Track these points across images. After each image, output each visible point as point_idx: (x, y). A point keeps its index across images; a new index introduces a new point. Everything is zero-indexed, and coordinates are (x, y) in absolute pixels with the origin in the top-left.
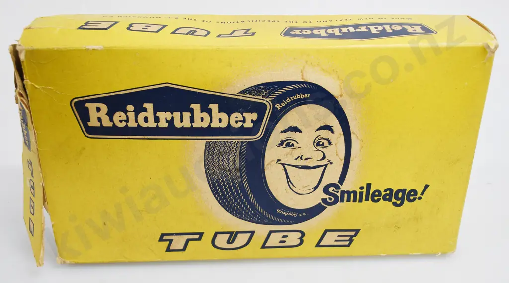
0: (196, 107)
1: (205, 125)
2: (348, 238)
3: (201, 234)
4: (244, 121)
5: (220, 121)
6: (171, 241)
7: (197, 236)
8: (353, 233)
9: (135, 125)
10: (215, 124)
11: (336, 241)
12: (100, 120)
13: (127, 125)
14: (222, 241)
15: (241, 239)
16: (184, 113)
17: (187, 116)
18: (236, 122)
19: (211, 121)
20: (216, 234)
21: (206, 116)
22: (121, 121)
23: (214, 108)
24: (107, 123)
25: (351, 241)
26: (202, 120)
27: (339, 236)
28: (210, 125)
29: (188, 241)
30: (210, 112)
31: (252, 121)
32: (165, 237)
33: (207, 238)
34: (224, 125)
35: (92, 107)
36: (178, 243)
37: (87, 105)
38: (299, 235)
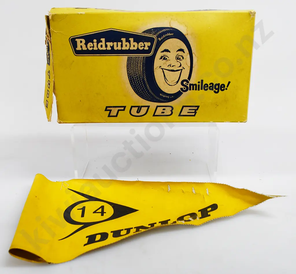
0: (124, 40)
1: (127, 48)
2: (194, 111)
3: (125, 107)
4: (144, 46)
5: (134, 46)
6: (110, 111)
7: (123, 108)
8: (196, 108)
9: (97, 49)
10: (132, 48)
11: (188, 112)
12: (81, 47)
13: (93, 49)
14: (134, 111)
15: (143, 110)
16: (118, 43)
17: (119, 44)
18: (141, 47)
19: (130, 47)
20: (132, 107)
21: (128, 44)
22: (91, 47)
23: (131, 40)
24: (84, 48)
25: (195, 113)
26: (126, 46)
27: (189, 110)
28: (129, 48)
29: (119, 110)
30: (129, 42)
31: (148, 46)
32: (108, 109)
33: (128, 109)
34: (135, 48)
35: (78, 41)
36: (114, 112)
37: (76, 40)
38: (171, 109)
